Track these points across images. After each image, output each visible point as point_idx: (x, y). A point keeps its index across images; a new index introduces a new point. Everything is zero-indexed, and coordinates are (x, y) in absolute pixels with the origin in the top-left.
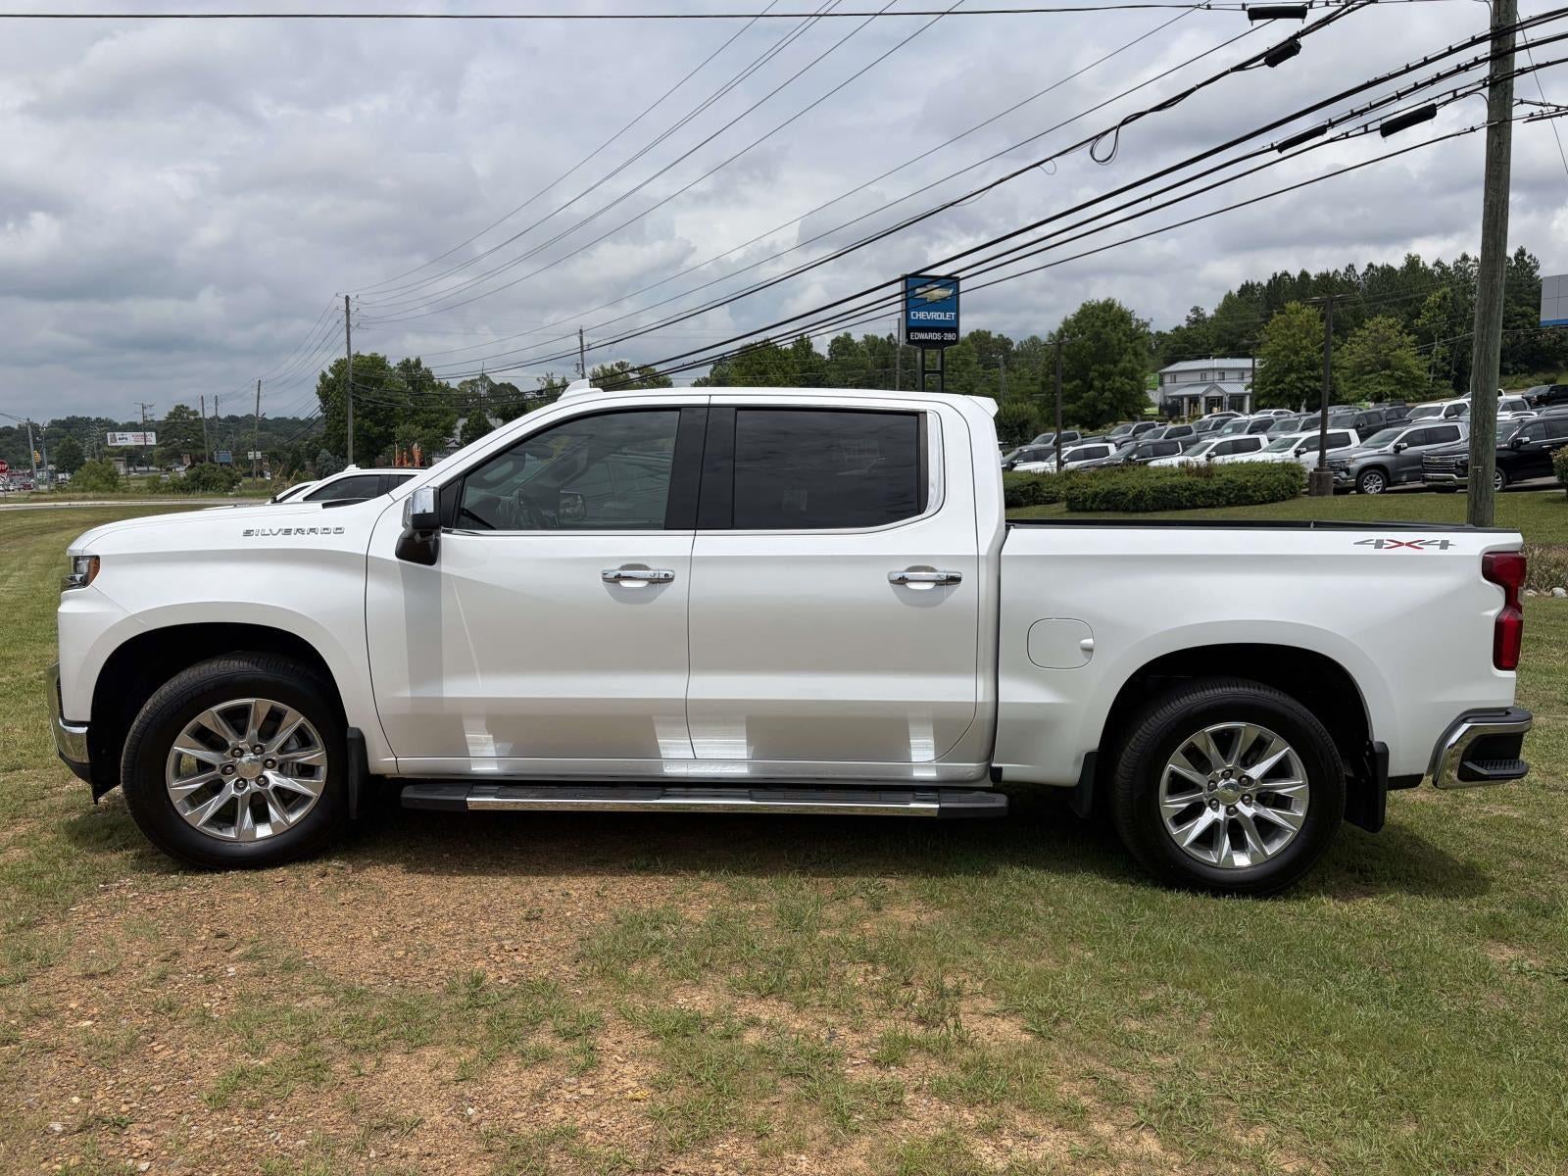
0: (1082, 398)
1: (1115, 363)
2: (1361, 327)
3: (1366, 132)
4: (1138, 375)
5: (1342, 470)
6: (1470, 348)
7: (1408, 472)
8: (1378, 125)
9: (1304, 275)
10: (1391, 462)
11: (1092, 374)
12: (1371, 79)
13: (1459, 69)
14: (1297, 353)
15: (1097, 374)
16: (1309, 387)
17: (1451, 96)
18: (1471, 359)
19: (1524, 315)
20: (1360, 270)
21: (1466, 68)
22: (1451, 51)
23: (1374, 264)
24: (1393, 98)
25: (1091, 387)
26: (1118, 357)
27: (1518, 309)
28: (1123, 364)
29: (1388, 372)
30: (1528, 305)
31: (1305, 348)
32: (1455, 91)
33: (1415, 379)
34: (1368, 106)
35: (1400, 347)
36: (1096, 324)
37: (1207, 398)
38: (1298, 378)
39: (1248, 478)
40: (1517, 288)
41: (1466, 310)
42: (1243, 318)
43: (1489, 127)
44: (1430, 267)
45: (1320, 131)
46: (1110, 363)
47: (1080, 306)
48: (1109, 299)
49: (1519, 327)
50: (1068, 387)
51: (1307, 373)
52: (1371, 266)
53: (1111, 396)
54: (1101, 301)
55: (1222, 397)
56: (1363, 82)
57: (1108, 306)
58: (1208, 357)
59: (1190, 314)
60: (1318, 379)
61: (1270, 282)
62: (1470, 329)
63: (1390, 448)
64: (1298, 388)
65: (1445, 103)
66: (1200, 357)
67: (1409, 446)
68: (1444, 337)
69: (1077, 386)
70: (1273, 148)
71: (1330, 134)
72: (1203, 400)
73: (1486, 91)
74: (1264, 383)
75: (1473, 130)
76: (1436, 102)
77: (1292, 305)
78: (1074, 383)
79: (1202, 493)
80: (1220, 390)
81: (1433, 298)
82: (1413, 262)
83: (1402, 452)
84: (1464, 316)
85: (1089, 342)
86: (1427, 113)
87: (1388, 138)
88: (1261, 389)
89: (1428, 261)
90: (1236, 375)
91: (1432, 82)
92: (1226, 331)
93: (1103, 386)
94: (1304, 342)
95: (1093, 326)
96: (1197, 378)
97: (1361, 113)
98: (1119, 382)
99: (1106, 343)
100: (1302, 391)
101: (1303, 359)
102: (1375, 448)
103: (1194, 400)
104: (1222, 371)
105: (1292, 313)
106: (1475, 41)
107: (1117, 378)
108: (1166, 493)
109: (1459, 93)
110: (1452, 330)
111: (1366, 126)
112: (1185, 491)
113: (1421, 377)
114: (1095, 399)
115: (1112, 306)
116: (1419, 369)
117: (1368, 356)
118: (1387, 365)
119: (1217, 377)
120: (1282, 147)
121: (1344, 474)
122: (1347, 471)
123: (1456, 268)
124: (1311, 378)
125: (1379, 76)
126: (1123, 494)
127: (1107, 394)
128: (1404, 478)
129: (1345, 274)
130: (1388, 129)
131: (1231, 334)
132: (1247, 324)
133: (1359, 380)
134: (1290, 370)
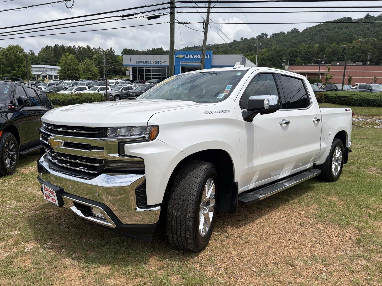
0: (12, 73)
1: (22, 63)
2: (83, 61)
3: (144, 18)
4: (29, 68)
5: (111, 96)
6: (103, 69)
7: (124, 96)
8: (147, 17)
9: (63, 46)
10: (121, 94)
11: (14, 66)
12: (145, 5)
13: (164, 8)
14: (70, 66)
15: (16, 66)
16: (74, 75)
17: (163, 14)
18: (104, 71)
19: (113, 63)
20: (77, 47)
21: (166, 8)
22: (162, 4)
23: (80, 46)
24: (150, 11)
25: (14, 70)
26: (22, 62)
27: (112, 61)
28: (24, 64)
29: (90, 73)
30: (113, 60)
31: (72, 65)
32: (164, 13)
33: (96, 75)
34: (144, 12)
35: (92, 67)
36: (14, 52)
37: (42, 75)
38: (71, 72)
39: (92, 97)
40: (111, 56)
41: (102, 60)
42: (48, 55)
43: (171, 23)
44: (92, 49)
45: (132, 15)
46: (20, 63)
47: (8, 46)
48: (17, 45)
49: (112, 65)
50: (8, 69)
51: (73, 71)
52: (79, 46)
53: (21, 72)
54: (15, 45)
55: (46, 75)
56: (143, 6)
57: (17, 47)
58: (40, 64)
59: (29, 52)
60: (76, 73)
61: (54, 47)
62: (103, 64)
63: (120, 91)
64: (71, 75)
65: (162, 15)
66: (37, 64)
67: (124, 90)
68: (98, 66)
69: (10, 69)
70: (120, 16)
71: (135, 16)
72: (41, 76)
73: (170, 15)
74: (62, 73)
75: (167, 23)
76: (160, 14)
77: (67, 53)
78: (9, 68)
79: (81, 100)
80: (46, 73)
81: (95, 56)
82: (88, 47)
83: (123, 92)
84: (102, 61)
85: (13, 57)
86: (158, 17)
87: (149, 20)
88: (61, 74)
89: (92, 47)
90: (49, 70)
91: (159, 10)
92: (44, 58)
93: (19, 70)
94: (71, 63)
95: (13, 52)
96: (39, 69)
97: (142, 13)
98: (23, 69)
99: (18, 58)
100: (72, 76)
101: (72, 68)
102: (117, 91)
103: (39, 76)
104: (46, 68)
105: (67, 55)
106: (167, 3)
107: (23, 68)
108: (72, 101)
109: (164, 14)
110: (100, 64)
111: (144, 16)
112: (77, 100)
113: (97, 74)
114: (16, 73)
115: (18, 47)
116: (97, 73)
117: (86, 68)
118: (90, 71)
119: (44, 70)
120: (123, 16)
121: (111, 97)
122: (112, 96)
123: (98, 50)
124: (74, 72)
125: (147, 5)
126: (59, 101)
127: (20, 72)
128: (123, 98)
129: (73, 47)
130: (149, 18)
131: (45, 59)
132: (50, 57)
133: (84, 74)
134: (68, 70)
